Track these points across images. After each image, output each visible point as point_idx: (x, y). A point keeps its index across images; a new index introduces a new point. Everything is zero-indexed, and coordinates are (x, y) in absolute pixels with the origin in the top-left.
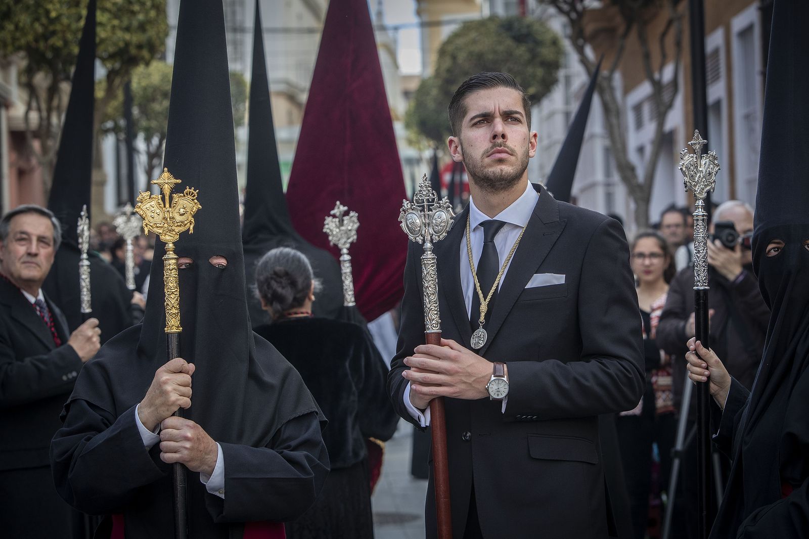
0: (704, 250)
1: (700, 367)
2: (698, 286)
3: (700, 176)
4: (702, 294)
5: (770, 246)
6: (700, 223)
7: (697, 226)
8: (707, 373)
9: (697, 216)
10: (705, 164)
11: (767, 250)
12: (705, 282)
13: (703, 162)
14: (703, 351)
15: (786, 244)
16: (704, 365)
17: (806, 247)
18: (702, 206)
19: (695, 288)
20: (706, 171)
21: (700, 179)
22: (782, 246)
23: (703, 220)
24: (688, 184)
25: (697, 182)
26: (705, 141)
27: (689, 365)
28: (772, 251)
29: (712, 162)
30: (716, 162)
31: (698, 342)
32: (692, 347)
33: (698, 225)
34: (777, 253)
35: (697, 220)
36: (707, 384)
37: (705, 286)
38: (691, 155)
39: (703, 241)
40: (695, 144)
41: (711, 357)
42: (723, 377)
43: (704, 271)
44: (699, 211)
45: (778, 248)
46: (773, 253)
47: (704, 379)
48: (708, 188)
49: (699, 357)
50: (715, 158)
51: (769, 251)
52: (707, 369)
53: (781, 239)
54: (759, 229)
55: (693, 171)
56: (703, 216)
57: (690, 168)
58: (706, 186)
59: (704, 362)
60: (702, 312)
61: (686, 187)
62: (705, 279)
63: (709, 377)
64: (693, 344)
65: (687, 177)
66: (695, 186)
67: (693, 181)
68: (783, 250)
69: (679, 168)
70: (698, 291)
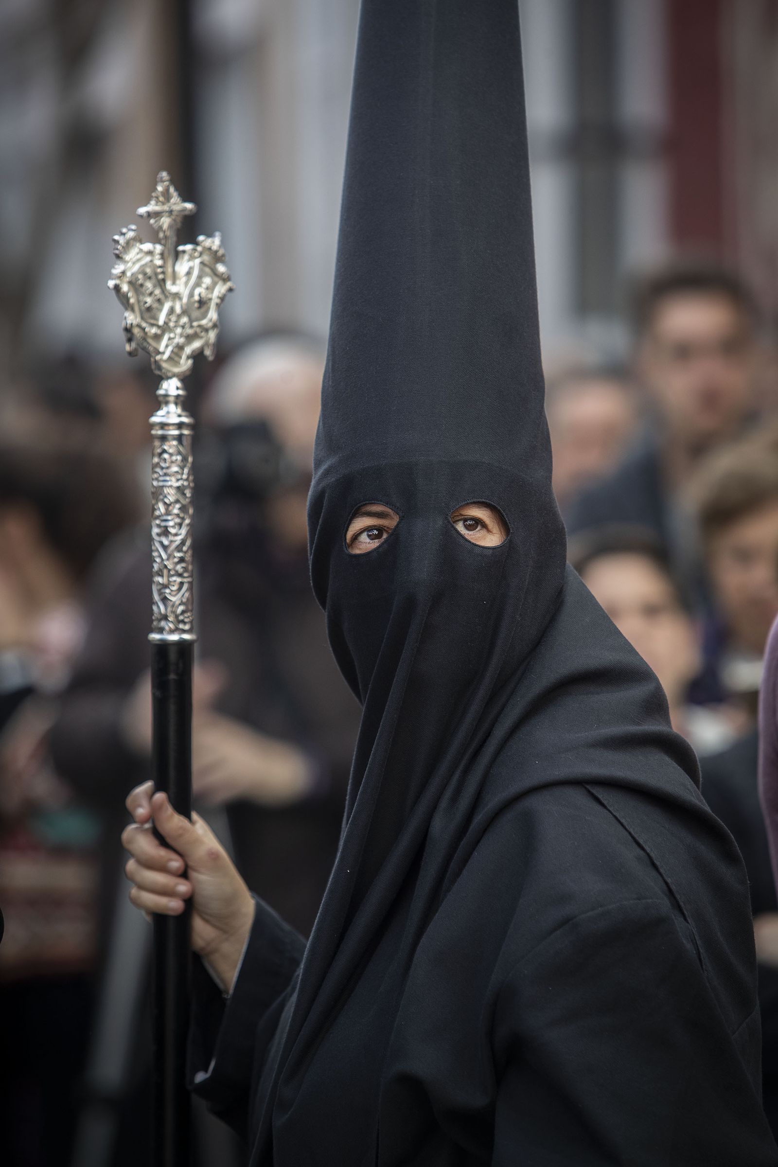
0: (180, 525)
1: (162, 868)
2: (161, 630)
3: (172, 311)
4: (173, 656)
5: (359, 523)
6: (171, 446)
7: (160, 454)
8: (183, 887)
9: (163, 426)
10: (189, 274)
11: (350, 535)
12: (183, 622)
13: (182, 267)
14: (173, 821)
15: (402, 519)
16: (176, 864)
17: (460, 527)
18: (178, 396)
19: (155, 636)
20: (191, 295)
21: (174, 318)
22: (391, 523)
23: (179, 438)
24: (136, 331)
25: (165, 328)
26: (189, 206)
27: (131, 865)
28: (364, 537)
29: (208, 268)
30: (221, 268)
31: (160, 796)
32: (141, 811)
33: (164, 451)
34: (375, 544)
35: (164, 438)
36: (183, 920)
37: (184, 631)
38: (147, 246)
39: (177, 501)
40: (157, 215)
41: (198, 841)
42: (230, 900)
43: (180, 589)
44: (168, 413)
45: (381, 530)
46: (366, 544)
47: (175, 905)
48: (197, 344)
49: (162, 840)
50: (218, 258)
51: (356, 537)
52: (184, 874)
53: (387, 504)
54: (327, 473)
55: (151, 294)
56: (180, 426)
57: (142, 285)
58: (190, 338)
59: (174, 856)
60: (172, 708)
61: (130, 340)
62: (183, 612)
63: (190, 902)
64: (145, 802)
65: (133, 310)
66: (158, 338)
67: (152, 325)
68: (395, 534)
69: (111, 283)
70: (163, 646)
